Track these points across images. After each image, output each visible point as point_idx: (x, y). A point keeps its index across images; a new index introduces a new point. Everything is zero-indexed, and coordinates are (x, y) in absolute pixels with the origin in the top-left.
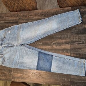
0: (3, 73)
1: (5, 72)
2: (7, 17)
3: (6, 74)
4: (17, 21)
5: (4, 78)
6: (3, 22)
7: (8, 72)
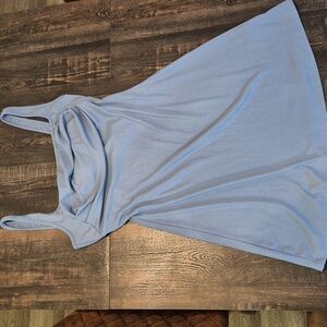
0: (66, 275)
1: (74, 271)
2: (55, 23)
3: (78, 277)
4: (102, 38)
5: (74, 298)
6: (41, 47)
7: (88, 267)
